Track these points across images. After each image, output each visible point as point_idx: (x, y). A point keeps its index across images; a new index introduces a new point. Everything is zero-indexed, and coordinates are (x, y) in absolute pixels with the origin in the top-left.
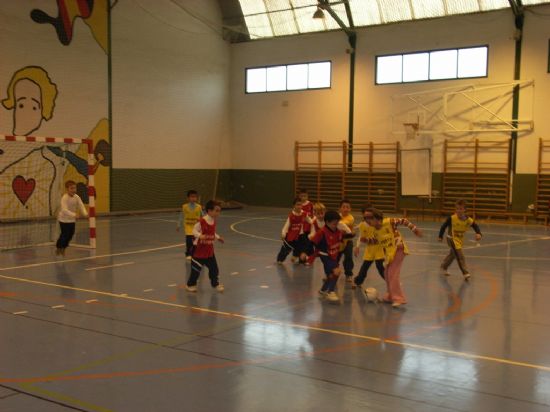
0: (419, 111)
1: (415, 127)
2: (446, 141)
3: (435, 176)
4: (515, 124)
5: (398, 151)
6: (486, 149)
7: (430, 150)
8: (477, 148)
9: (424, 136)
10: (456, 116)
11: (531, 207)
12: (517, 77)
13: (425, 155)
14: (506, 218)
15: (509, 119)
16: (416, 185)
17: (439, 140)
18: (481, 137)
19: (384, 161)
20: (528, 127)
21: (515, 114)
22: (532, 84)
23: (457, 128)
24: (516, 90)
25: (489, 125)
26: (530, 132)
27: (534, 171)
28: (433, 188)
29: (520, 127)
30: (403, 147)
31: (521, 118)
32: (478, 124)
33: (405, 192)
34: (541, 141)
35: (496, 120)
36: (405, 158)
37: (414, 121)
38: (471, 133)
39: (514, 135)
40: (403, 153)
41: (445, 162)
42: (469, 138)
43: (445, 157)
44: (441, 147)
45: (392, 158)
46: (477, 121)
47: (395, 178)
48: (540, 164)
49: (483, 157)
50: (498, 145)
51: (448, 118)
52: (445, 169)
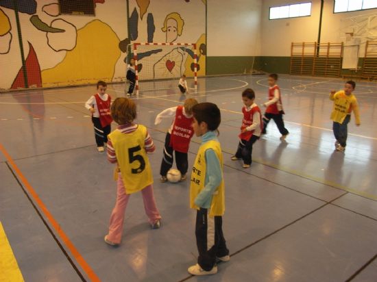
0: (354, 26)
1: (352, 34)
2: (367, 42)
3: (360, 59)
5: (342, 47)
7: (358, 46)
9: (356, 39)
13: (356, 49)
16: (350, 63)
17: (364, 41)
19: (335, 52)
23: (374, 34)
28: (359, 65)
30: (345, 45)
33: (344, 67)
36: (345, 50)
37: (352, 31)
43: (366, 50)
44: (365, 45)
45: (339, 50)
51: (370, 30)
52: (366, 55)
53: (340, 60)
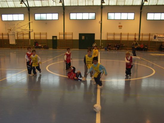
0: (11, 27)
1: (10, 30)
2: (17, 33)
3: (16, 40)
4: (30, 30)
5: (8, 35)
6: (25, 34)
7: (14, 35)
8: (23, 34)
9: (13, 32)
10: (19, 28)
12: (29, 21)
13: (14, 36)
15: (29, 29)
16: (12, 42)
17: (16, 33)
18: (24, 32)
19: (5, 37)
20: (32, 30)
21: (30, 28)
22: (32, 22)
23: (19, 30)
24: (29, 23)
25: (25, 30)
26: (32, 31)
27: (33, 39)
28: (16, 42)
29: (31, 30)
31: (31, 29)
32: (23, 30)
33: (10, 43)
34: (34, 33)
35: (26, 29)
37: (10, 29)
38: (22, 31)
39: (30, 32)
40: (9, 35)
41: (18, 37)
42: (22, 32)
43: (17, 36)
44: (17, 34)
45: (7, 36)
46: (23, 29)
47: (8, 41)
48: (34, 37)
49: (24, 36)
50: (27, 34)
51: (17, 28)
52: (18, 38)
53: (8, 40)
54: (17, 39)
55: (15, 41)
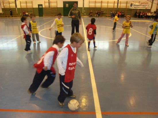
6: (11, 3)
8: (9, 3)
11: (21, 14)
14: (17, 16)
17: (1, 1)
18: (10, 1)
27: (20, 7)
34: (20, 2)
41: (4, 6)
44: (2, 3)
48: (21, 6)
49: (11, 5)
50: (13, 2)
54: (3, 8)
55: (1, 10)
